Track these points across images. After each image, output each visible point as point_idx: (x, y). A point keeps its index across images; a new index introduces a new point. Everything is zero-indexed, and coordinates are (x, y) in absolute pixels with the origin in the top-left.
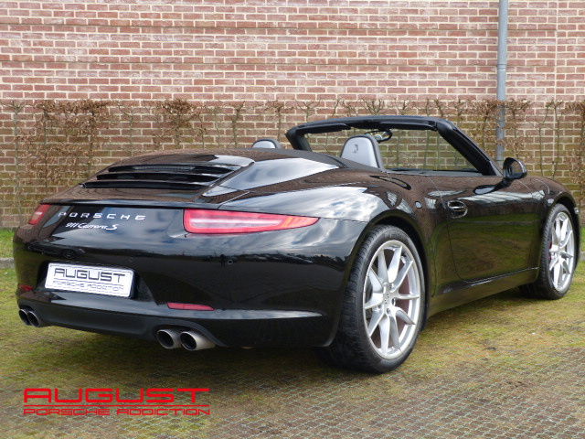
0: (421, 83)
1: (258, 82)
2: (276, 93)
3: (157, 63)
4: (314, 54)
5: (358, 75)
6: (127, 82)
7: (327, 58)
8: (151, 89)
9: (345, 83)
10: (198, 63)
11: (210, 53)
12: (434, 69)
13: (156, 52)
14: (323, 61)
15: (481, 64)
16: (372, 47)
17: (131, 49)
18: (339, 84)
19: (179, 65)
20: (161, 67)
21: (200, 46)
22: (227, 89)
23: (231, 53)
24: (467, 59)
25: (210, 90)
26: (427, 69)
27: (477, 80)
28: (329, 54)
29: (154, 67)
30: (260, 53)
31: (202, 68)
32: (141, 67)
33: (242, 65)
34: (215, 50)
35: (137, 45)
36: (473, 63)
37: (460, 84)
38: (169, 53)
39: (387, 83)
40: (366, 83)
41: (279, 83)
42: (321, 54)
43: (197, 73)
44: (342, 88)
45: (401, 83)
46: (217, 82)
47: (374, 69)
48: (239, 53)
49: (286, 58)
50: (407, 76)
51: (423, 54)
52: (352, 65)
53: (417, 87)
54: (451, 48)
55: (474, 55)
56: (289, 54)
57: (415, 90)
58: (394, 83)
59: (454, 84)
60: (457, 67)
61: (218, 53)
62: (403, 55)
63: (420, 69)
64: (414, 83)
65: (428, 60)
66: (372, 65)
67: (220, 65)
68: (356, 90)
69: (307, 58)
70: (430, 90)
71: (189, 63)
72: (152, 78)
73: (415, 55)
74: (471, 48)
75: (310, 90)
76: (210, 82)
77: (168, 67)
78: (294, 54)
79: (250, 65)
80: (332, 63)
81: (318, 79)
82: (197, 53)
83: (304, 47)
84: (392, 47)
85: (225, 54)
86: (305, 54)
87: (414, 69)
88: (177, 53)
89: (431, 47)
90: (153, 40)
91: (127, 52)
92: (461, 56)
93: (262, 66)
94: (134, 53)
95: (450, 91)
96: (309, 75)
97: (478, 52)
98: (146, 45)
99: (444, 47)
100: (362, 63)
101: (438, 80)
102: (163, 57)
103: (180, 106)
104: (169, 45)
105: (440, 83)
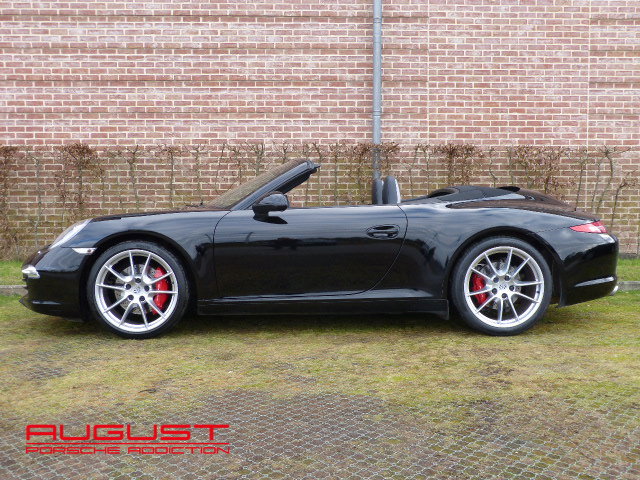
0: (304, 129)
1: (157, 129)
2: (173, 139)
3: (67, 112)
4: (207, 104)
5: (247, 121)
6: (41, 129)
7: (219, 107)
8: (61, 136)
9: (236, 129)
10: (104, 113)
11: (114, 103)
12: (317, 116)
13: (66, 103)
14: (215, 109)
15: (359, 111)
16: (260, 97)
17: (44, 101)
18: (230, 130)
19: (87, 114)
20: (71, 116)
21: (105, 97)
22: (130, 135)
23: (133, 103)
24: (346, 107)
25: (115, 136)
26: (311, 116)
27: (356, 126)
28: (220, 103)
29: (65, 116)
30: (158, 103)
31: (107, 117)
32: (53, 117)
33: (142, 114)
34: (118, 100)
35: (49, 97)
36: (352, 110)
37: (341, 129)
38: (78, 104)
39: (273, 129)
40: (254, 129)
41: (176, 129)
42: (213, 103)
43: (102, 121)
44: (232, 134)
45: (286, 129)
46: (121, 129)
47: (262, 116)
48: (139, 103)
49: (182, 107)
50: (292, 123)
51: (307, 103)
52: (242, 113)
53: (302, 132)
54: (332, 97)
55: (353, 103)
56: (184, 104)
57: (299, 135)
58: (280, 129)
59: (334, 129)
60: (338, 115)
61: (121, 104)
62: (289, 103)
63: (304, 116)
64: (298, 129)
65: (311, 108)
66: (260, 113)
67: (123, 113)
68: (245, 135)
69: (201, 107)
70: (313, 135)
71: (95, 113)
72: (62, 125)
73: (299, 103)
74: (350, 97)
75: (204, 135)
76: (114, 129)
77: (77, 116)
78: (189, 104)
79: (150, 113)
80: (224, 111)
81: (210, 126)
82: (103, 104)
83: (198, 98)
84: (277, 97)
85: (127, 104)
86: (199, 103)
87: (299, 117)
88: (84, 103)
89: (314, 97)
90: (63, 92)
91: (41, 103)
92: (341, 104)
93: (160, 114)
94: (47, 104)
95: (332, 135)
96: (203, 122)
97: (356, 101)
98: (56, 97)
99: (326, 97)
100: (251, 111)
101: (320, 126)
102: (72, 108)
103: (83, 150)
104: (77, 97)
105: (322, 129)
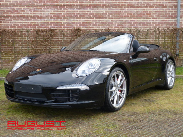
0: (152, 23)
1: (102, 23)
2: (107, 26)
3: (71, 17)
4: (119, 14)
5: (133, 20)
6: (61, 23)
7: (123, 15)
8: (69, 25)
9: (129, 23)
10: (83, 17)
11: (87, 14)
12: (157, 18)
13: (70, 14)
14: (122, 16)
15: (171, 17)
16: (137, 12)
17: (62, 13)
18: (127, 23)
19: (77, 17)
20: (72, 18)
21: (84, 12)
22: (92, 25)
23: (94, 14)
24: (167, 15)
25: (87, 25)
26: (155, 18)
27: (170, 22)
28: (124, 14)
29: (70, 18)
30: (102, 14)
31: (84, 18)
32: (66, 18)
33: (97, 18)
34: (88, 13)
35: (64, 11)
36: (169, 16)
37: (165, 23)
38: (74, 14)
39: (142, 23)
40: (135, 23)
41: (108, 23)
42: (121, 14)
43: (83, 20)
44: (128, 24)
45: (146, 23)
46: (89, 23)
47: (138, 18)
48: (96, 14)
49: (111, 15)
50: (148, 21)
51: (153, 14)
52: (131, 17)
53: (151, 24)
54: (162, 12)
55: (169, 14)
56: (111, 14)
57: (151, 25)
58: (144, 23)
59: (163, 23)
60: (164, 18)
61: (89, 14)
62: (147, 14)
63: (152, 18)
64: (150, 23)
65: (155, 16)
66: (137, 17)
67: (90, 17)
68: (132, 25)
69: (117, 15)
70: (155, 25)
71: (80, 17)
72: (69, 22)
73: (151, 14)
74: (169, 12)
75: (118, 25)
76: (87, 23)
77: (74, 18)
78: (113, 14)
79: (99, 18)
80: (125, 17)
81: (120, 22)
82: (83, 14)
83: (116, 12)
84: (143, 12)
85: (92, 14)
86: (116, 14)
87: (150, 18)
88: (77, 14)
89: (156, 12)
90: (69, 10)
91: (61, 14)
92: (165, 14)
93: (103, 18)
94: (64, 14)
95: (162, 25)
96: (118, 21)
97: (171, 13)
98: (67, 11)
99: (160, 12)
100: (134, 17)
101: (158, 22)
102: (72, 15)
103: (78, 30)
104: (74, 11)
105: (159, 23)
